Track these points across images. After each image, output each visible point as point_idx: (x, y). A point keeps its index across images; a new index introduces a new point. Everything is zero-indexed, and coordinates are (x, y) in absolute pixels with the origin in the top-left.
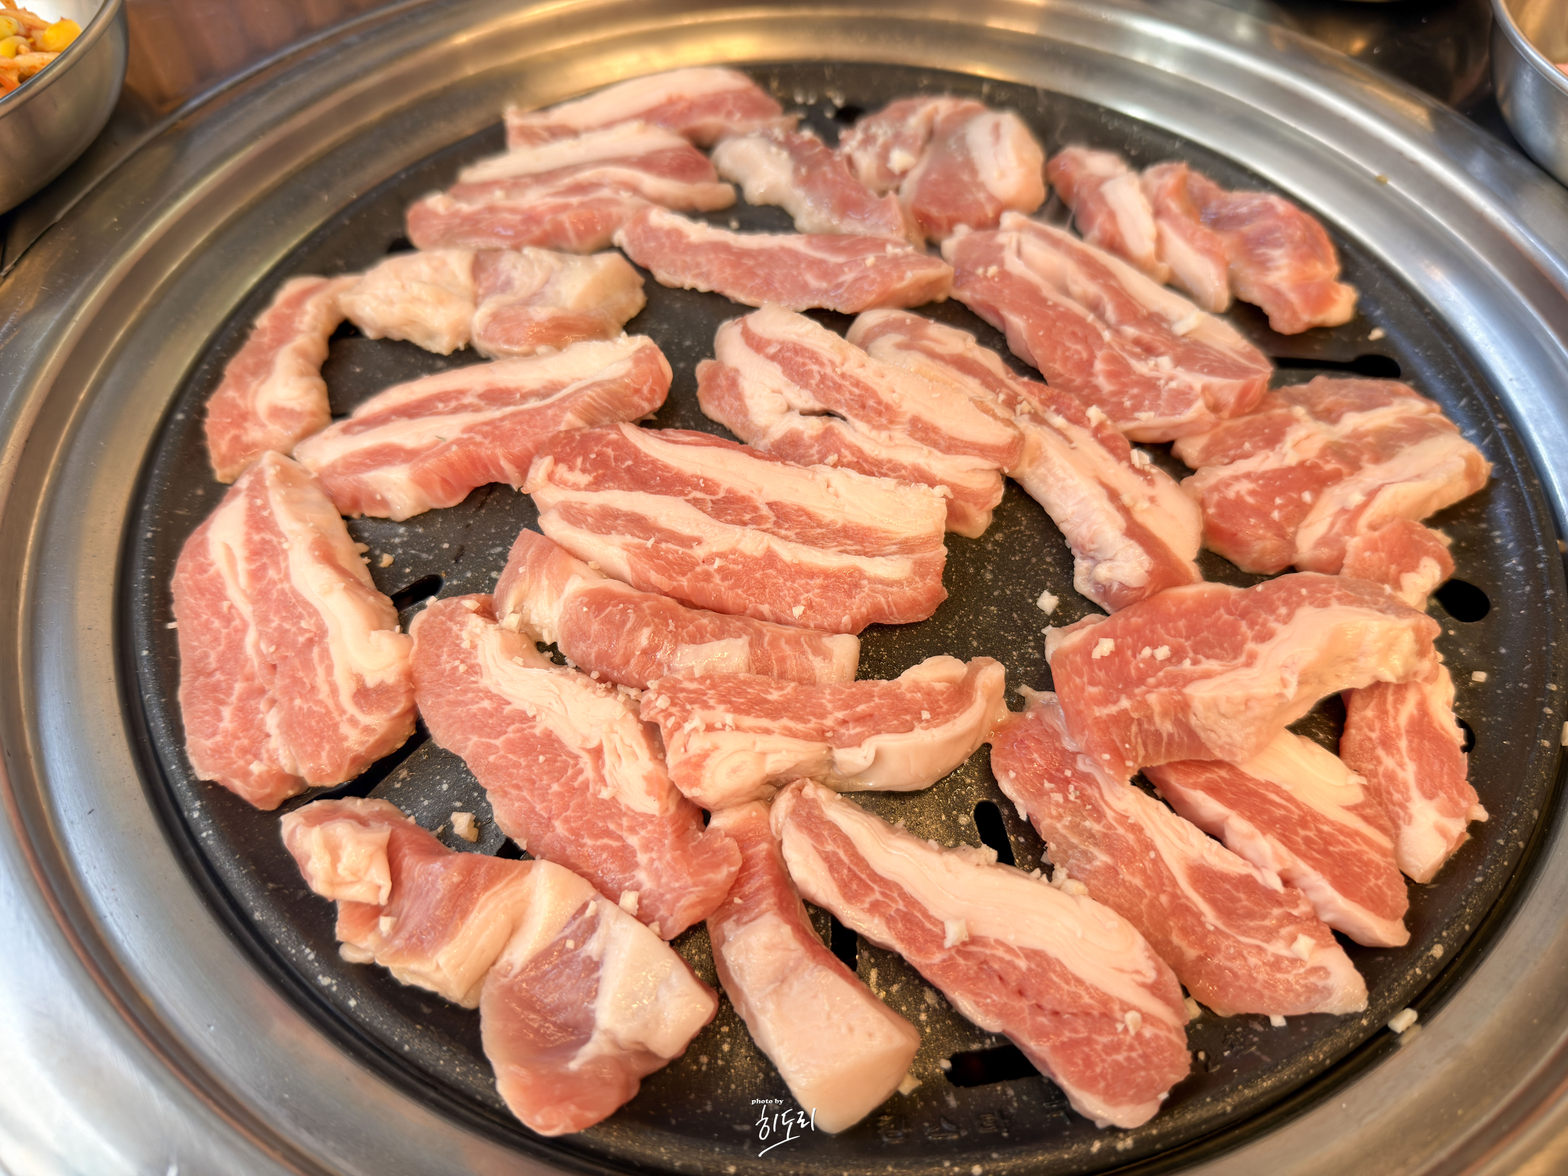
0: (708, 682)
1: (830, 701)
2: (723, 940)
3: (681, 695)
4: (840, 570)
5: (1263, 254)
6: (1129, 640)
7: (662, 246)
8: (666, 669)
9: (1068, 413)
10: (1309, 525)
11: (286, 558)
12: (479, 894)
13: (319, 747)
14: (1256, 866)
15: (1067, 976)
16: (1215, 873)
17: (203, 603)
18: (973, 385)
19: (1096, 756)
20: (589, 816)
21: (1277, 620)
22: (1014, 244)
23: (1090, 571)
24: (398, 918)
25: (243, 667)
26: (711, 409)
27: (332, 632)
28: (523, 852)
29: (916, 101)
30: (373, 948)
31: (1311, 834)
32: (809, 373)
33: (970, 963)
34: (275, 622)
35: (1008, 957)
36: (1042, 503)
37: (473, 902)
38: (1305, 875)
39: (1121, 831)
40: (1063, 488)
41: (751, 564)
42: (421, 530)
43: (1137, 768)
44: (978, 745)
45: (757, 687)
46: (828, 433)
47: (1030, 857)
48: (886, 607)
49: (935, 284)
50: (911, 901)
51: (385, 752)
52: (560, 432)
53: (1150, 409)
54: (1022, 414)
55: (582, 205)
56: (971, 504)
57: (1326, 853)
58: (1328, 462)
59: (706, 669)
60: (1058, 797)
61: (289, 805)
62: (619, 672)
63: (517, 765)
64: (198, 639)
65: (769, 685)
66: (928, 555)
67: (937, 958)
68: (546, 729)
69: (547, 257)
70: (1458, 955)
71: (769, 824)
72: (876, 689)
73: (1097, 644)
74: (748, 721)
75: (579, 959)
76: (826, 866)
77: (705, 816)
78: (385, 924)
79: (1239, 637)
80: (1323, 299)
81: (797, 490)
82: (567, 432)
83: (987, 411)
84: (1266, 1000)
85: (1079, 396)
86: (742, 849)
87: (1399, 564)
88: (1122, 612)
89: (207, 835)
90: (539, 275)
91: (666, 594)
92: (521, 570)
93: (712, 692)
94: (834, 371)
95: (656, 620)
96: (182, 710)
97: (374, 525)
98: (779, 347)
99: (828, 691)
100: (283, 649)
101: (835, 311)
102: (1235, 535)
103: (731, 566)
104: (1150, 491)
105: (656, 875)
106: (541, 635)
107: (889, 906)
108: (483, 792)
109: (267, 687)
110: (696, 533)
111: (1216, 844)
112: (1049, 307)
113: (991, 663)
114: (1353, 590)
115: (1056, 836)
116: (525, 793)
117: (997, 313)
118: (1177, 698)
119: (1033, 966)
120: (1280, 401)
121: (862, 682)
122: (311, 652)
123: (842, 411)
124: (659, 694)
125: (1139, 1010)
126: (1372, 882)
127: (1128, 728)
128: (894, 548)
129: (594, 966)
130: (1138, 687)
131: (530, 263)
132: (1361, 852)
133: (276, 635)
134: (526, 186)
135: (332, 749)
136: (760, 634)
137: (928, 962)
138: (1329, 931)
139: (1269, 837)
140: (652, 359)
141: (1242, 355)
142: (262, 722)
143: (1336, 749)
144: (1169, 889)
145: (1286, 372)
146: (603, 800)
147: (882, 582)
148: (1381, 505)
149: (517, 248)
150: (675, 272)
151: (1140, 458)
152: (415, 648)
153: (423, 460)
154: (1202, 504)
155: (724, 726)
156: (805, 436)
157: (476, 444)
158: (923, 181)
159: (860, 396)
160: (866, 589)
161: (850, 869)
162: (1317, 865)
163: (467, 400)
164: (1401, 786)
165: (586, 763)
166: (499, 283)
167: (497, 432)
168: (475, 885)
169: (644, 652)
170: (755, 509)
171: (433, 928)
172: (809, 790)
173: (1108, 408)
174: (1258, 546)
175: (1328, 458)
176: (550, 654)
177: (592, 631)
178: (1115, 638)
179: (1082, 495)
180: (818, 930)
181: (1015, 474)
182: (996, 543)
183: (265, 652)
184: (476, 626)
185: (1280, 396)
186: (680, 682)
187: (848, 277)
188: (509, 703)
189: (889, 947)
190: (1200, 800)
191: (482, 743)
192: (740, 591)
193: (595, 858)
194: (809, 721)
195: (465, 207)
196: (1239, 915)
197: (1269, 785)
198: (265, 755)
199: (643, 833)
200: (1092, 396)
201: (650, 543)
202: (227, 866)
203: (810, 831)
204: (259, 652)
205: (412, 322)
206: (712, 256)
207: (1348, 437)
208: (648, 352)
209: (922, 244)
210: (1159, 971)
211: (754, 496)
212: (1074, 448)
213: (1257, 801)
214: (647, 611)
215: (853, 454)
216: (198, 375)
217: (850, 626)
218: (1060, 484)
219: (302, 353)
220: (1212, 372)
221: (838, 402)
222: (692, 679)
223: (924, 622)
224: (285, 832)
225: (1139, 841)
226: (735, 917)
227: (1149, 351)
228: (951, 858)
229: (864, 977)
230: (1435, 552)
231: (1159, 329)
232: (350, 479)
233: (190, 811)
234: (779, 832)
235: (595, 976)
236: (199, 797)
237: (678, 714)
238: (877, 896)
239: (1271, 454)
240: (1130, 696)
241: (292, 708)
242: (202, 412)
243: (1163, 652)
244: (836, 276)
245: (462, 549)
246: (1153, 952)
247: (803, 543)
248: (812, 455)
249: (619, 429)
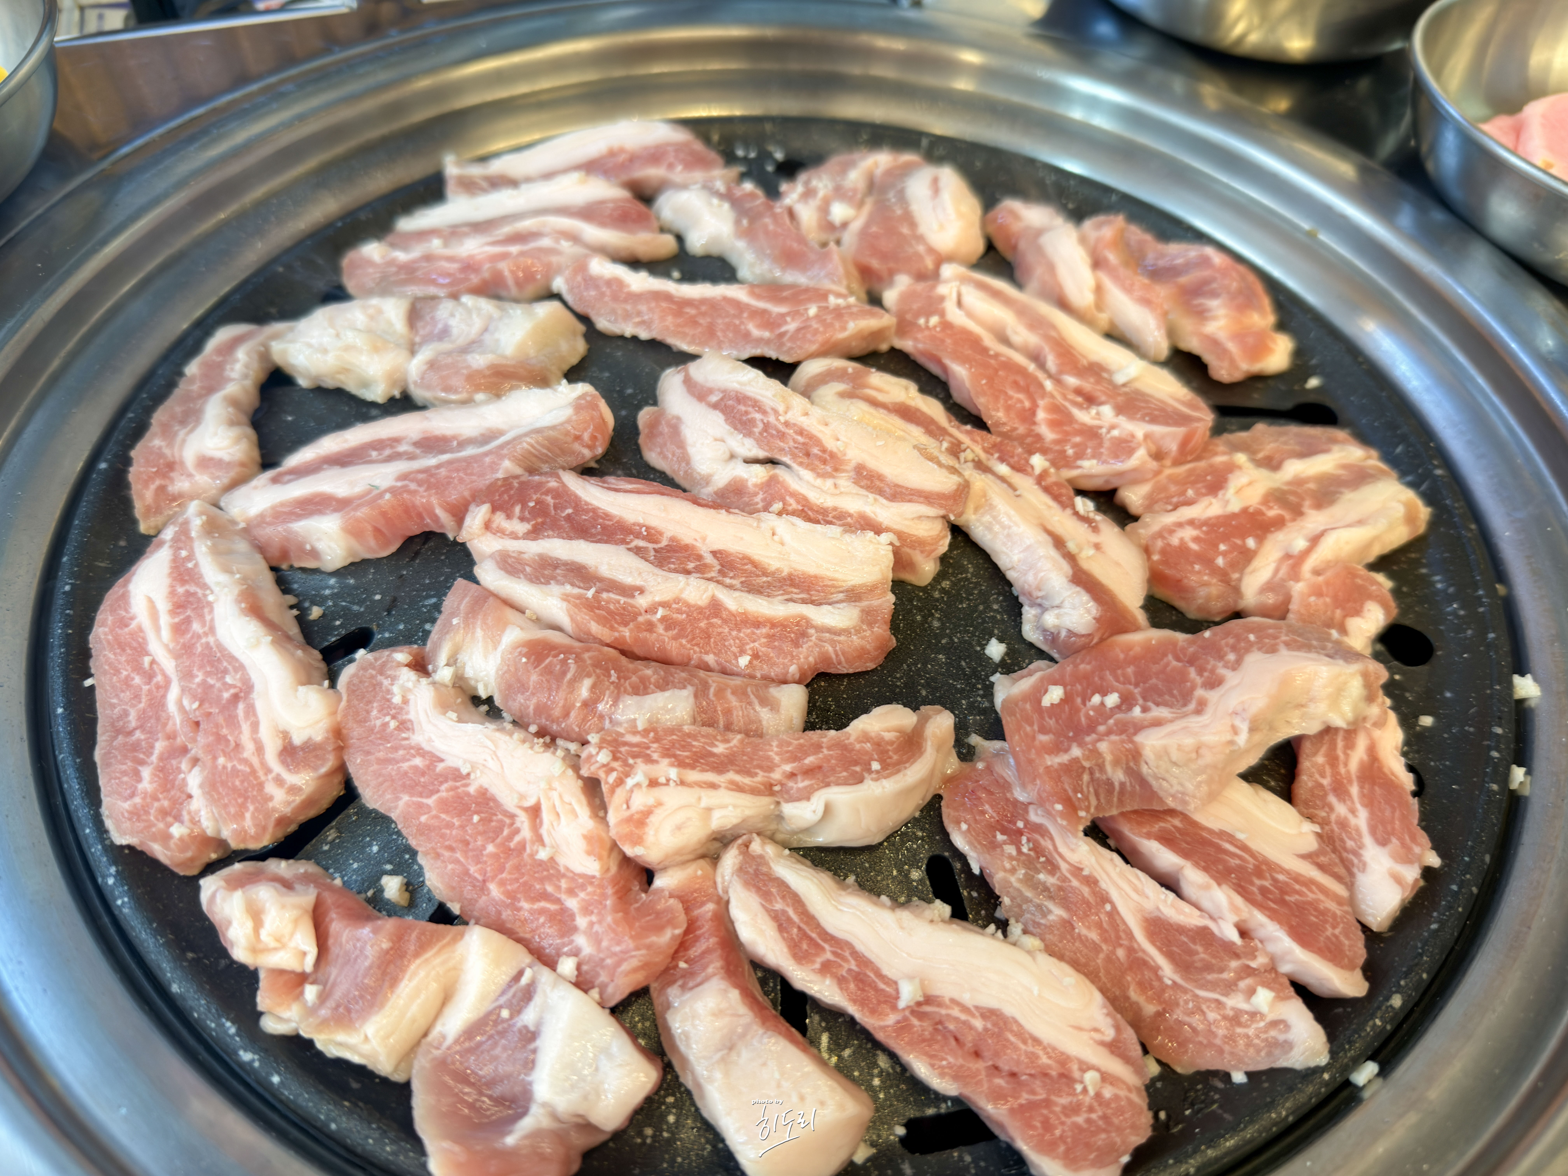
0: (652, 734)
1: (777, 754)
2: (668, 1006)
3: (623, 749)
4: (786, 619)
5: (1200, 305)
6: (1079, 687)
7: (603, 294)
8: (607, 722)
9: (1012, 461)
10: (1253, 571)
11: (211, 611)
12: (409, 961)
13: (243, 807)
14: (1212, 918)
15: (1024, 1036)
16: (1170, 925)
17: (123, 659)
18: (917, 433)
19: (1047, 805)
20: (525, 878)
21: (1226, 666)
22: (954, 296)
23: (1038, 618)
24: (325, 985)
25: (165, 725)
26: (653, 457)
27: (258, 687)
28: (457, 917)
29: (856, 156)
30: (297, 1019)
31: (1267, 883)
32: (752, 422)
33: (924, 1024)
34: (199, 677)
35: (963, 1017)
36: (988, 551)
37: (403, 970)
38: (1262, 925)
39: (1075, 883)
40: (1008, 536)
41: (695, 613)
42: (352, 581)
43: (1090, 818)
44: (928, 798)
45: (703, 740)
46: (772, 481)
47: (983, 912)
48: (834, 656)
49: (878, 335)
50: (863, 961)
51: (312, 813)
52: (498, 479)
53: (1093, 457)
54: (966, 462)
55: (522, 254)
56: (917, 552)
57: (1283, 902)
58: (1271, 508)
59: (649, 721)
60: (1011, 850)
61: (210, 868)
62: (559, 724)
63: (449, 826)
64: (117, 696)
65: (715, 738)
66: (875, 603)
67: (891, 1019)
68: (481, 787)
69: (486, 305)
70: (1417, 1004)
71: (715, 883)
72: (824, 740)
73: (1046, 691)
74: (693, 776)
75: (515, 1029)
76: (775, 925)
77: (648, 875)
78: (311, 992)
79: (1189, 684)
80: (1259, 348)
81: (742, 539)
82: (505, 479)
83: (932, 459)
84: (1226, 1055)
85: (1022, 444)
86: (687, 910)
87: (1343, 609)
88: (1069, 659)
89: (122, 902)
90: (477, 324)
91: (608, 645)
92: (455, 621)
93: (655, 745)
94: (778, 420)
95: (598, 671)
96: (99, 771)
97: (304, 576)
98: (721, 395)
99: (775, 743)
100: (206, 705)
101: (777, 360)
102: (1180, 581)
103: (675, 616)
104: (1094, 538)
105: (596, 940)
106: (476, 689)
107: (840, 966)
108: (414, 853)
109: (189, 746)
110: (638, 582)
111: (1171, 896)
112: (990, 356)
113: (940, 712)
114: (1300, 635)
115: (1011, 890)
116: (458, 855)
117: (939, 362)
118: (1129, 746)
119: (989, 1026)
120: (1221, 448)
121: (810, 733)
122: (236, 707)
123: (786, 459)
124: (601, 748)
125: (1098, 1070)
126: (1329, 932)
127: (1079, 777)
128: (841, 596)
129: (530, 1036)
130: (1088, 735)
131: (469, 311)
132: (1318, 901)
133: (199, 690)
134: (466, 235)
135: (256, 809)
136: (705, 686)
137: (882, 1023)
138: (1287, 983)
139: (1224, 887)
140: (594, 406)
141: (1183, 403)
142: (184, 781)
143: (1287, 795)
144: (1125, 942)
145: (1227, 419)
146: (541, 861)
147: (830, 630)
148: (1326, 551)
149: (455, 296)
150: (616, 321)
151: (1084, 505)
152: (343, 704)
153: (356, 509)
154: (1147, 551)
155: (668, 780)
156: (750, 484)
157: (410, 492)
158: (864, 233)
159: (804, 444)
160: (813, 638)
161: (799, 928)
162: (1273, 915)
163: (402, 448)
164: (1353, 832)
165: (522, 822)
166: (436, 331)
167: (432, 480)
168: (406, 952)
169: (585, 704)
170: (699, 557)
171: (362, 997)
172: (756, 846)
173: (1050, 456)
174: (1202, 592)
175: (1271, 504)
176: (485, 708)
177: (531, 683)
178: (1064, 685)
179: (1028, 542)
180: (766, 994)
181: (960, 522)
182: (943, 591)
183: (187, 708)
184: (408, 680)
185: (1221, 444)
186: (622, 735)
187: (791, 326)
188: (442, 760)
189: (840, 1009)
190: (1154, 850)
191: (414, 803)
192: (684, 641)
193: (532, 922)
194: (756, 774)
195: (401, 256)
196: (1196, 968)
197: (1223, 834)
198: (186, 817)
199: (582, 895)
200: (1035, 444)
201: (590, 594)
202: (143, 936)
203: (758, 889)
204: (181, 708)
205: (346, 370)
206: (653, 305)
207: (1289, 483)
208: (589, 398)
209: (864, 296)
210: (1118, 1028)
211: (698, 544)
212: (1018, 496)
213: (1211, 851)
214: (589, 662)
215: (798, 502)
216: (123, 423)
217: (797, 676)
218: (1006, 532)
219: (233, 402)
220: (1154, 420)
221: (782, 450)
222: (635, 733)
223: (873, 671)
224: (204, 897)
225: (1094, 893)
226: (680, 983)
227: (1090, 400)
228: (905, 915)
229: (814, 1043)
230: (1377, 596)
231: (1099, 379)
232: (280, 529)
233: (104, 877)
234: (726, 892)
235: (532, 1046)
236: (115, 863)
237: (620, 769)
238: (829, 956)
239: (1214, 501)
240: (1081, 745)
241: (215, 767)
242: (127, 462)
243: (1112, 700)
244: (779, 326)
245: (395, 600)
246: (1111, 1008)
247: (749, 592)
248: (757, 503)
249: (559, 477)
